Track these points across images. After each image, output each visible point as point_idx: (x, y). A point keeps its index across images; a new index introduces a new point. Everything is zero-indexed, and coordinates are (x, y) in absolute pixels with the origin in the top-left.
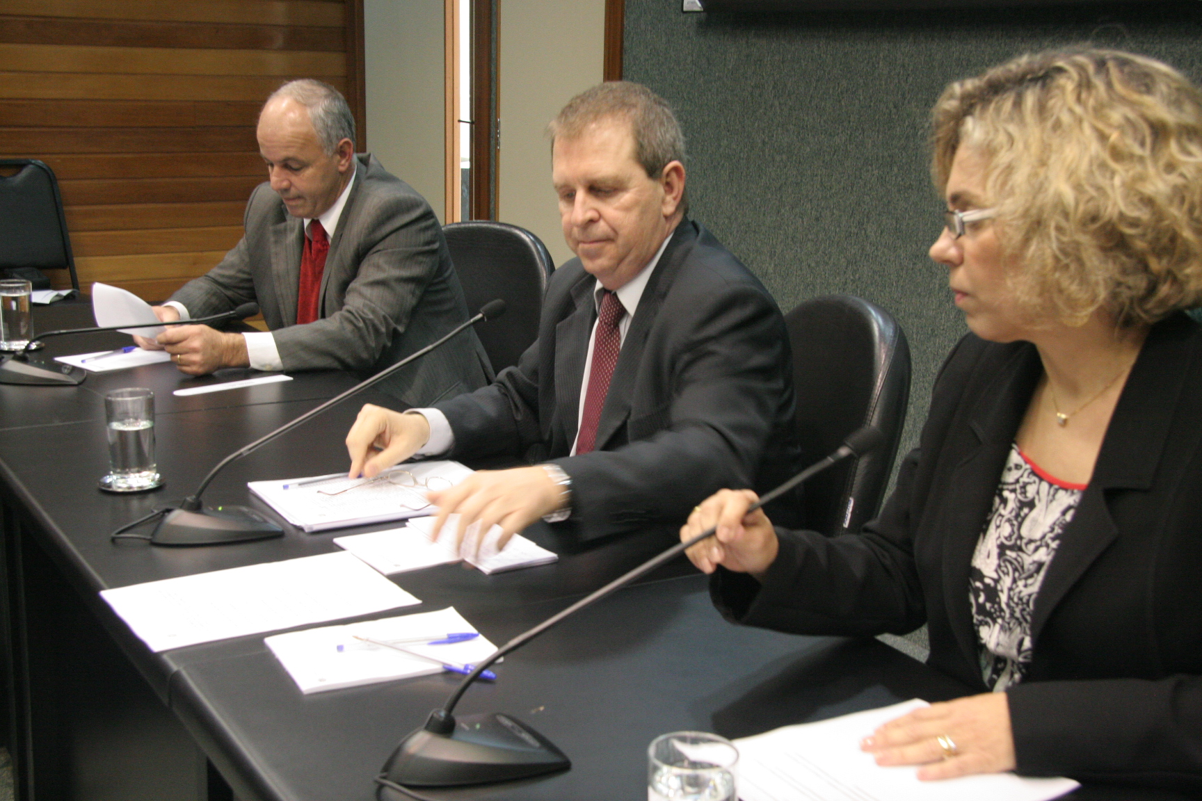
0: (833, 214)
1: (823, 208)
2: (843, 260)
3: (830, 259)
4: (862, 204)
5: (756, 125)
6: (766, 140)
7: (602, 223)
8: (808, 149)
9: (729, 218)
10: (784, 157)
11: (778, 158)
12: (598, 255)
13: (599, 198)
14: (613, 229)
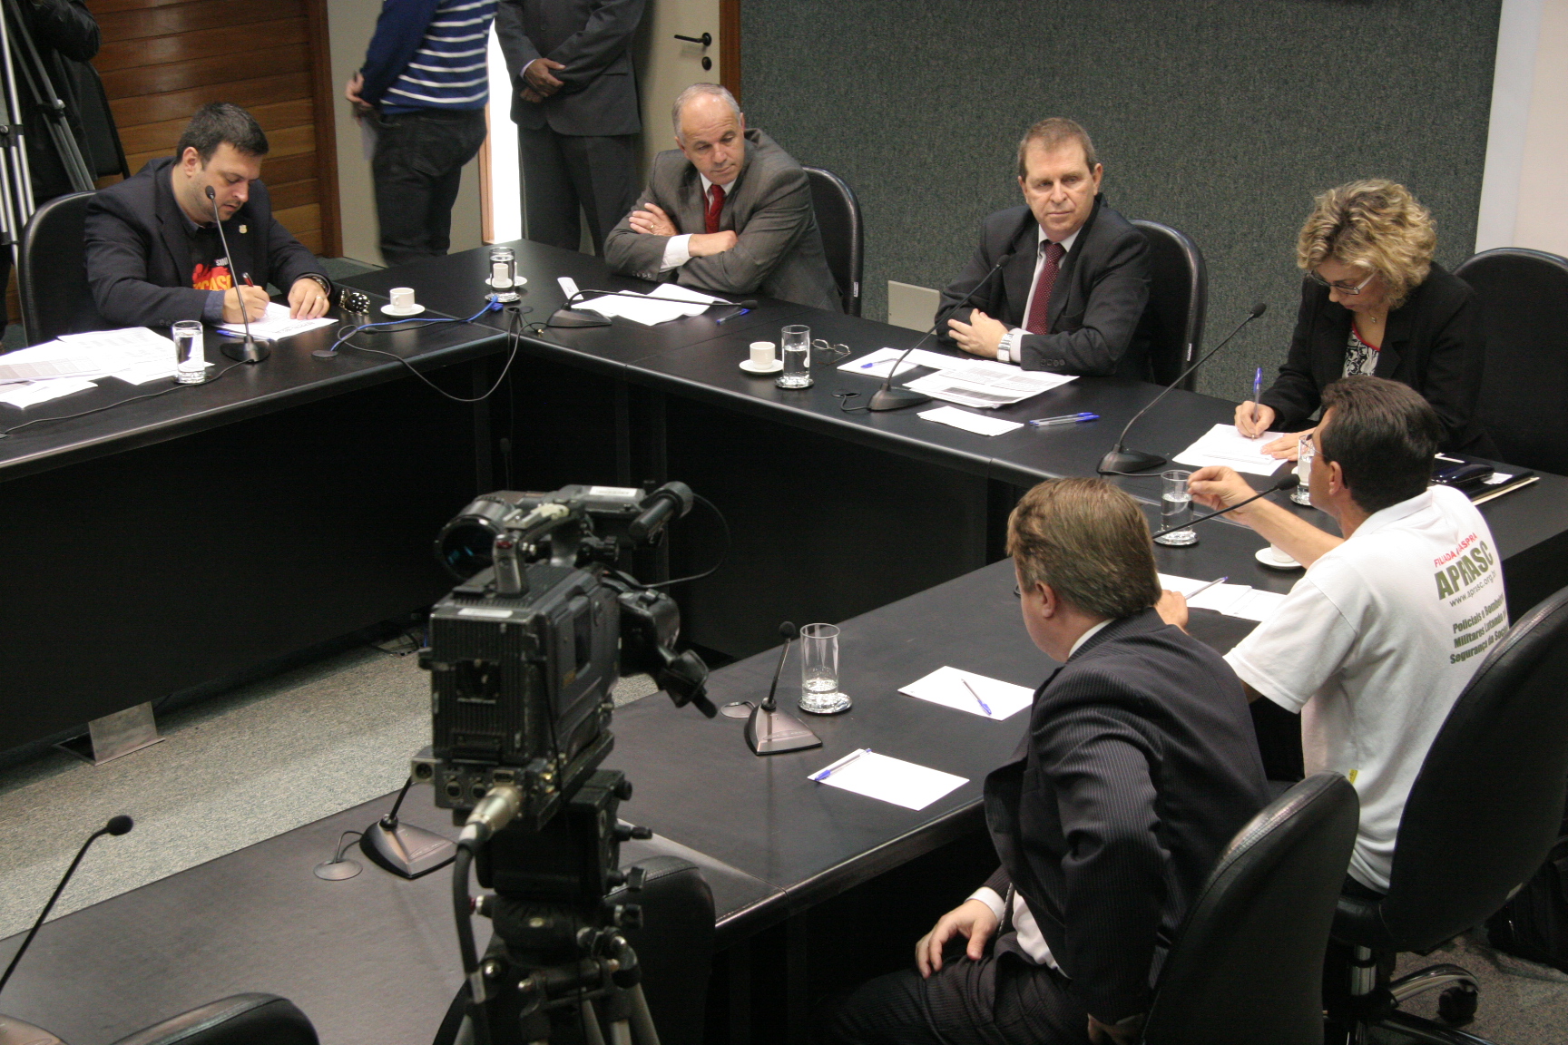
0: (995, 113)
1: (984, 108)
2: (1008, 152)
3: (994, 151)
4: (1025, 106)
5: (908, 32)
6: (920, 46)
7: (1069, 200)
8: (966, 58)
9: (880, 114)
10: (940, 62)
11: (933, 63)
12: (1063, 220)
13: (1067, 186)
14: (1075, 204)
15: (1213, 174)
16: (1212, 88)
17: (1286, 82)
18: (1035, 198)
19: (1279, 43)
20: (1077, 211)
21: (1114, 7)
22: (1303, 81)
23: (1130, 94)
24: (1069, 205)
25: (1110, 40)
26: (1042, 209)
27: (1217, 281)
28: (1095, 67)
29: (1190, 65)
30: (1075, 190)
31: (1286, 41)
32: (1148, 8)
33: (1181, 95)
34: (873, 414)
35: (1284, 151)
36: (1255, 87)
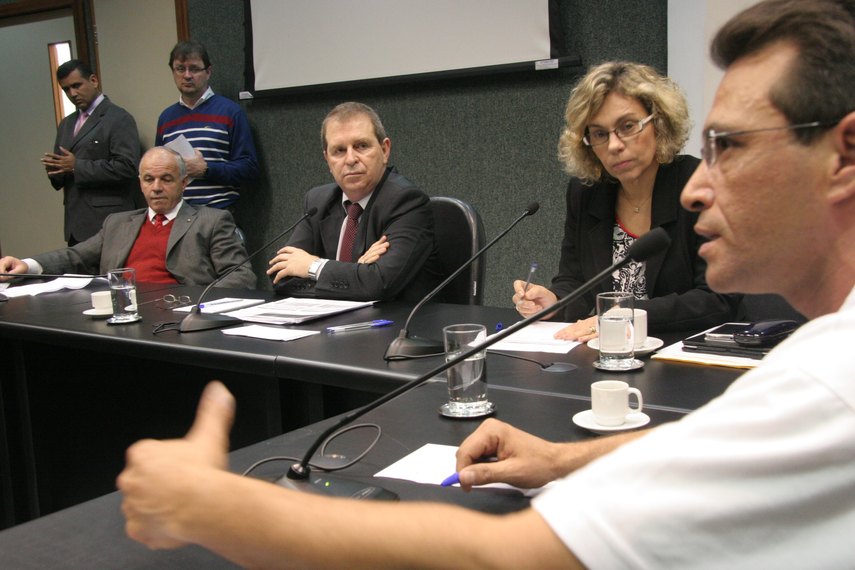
5: (292, 155)
6: (300, 163)
7: (361, 163)
10: (312, 170)
11: (308, 172)
12: (357, 180)
13: (359, 152)
14: (366, 166)
15: (483, 212)
16: (478, 156)
17: (525, 144)
18: (334, 163)
19: (518, 119)
20: (369, 173)
21: (412, 116)
22: (536, 141)
23: (427, 169)
24: (360, 167)
25: (411, 137)
26: (340, 172)
27: (492, 282)
28: (404, 156)
29: (463, 144)
30: (365, 155)
31: (522, 117)
32: (433, 113)
33: (458, 164)
34: (183, 335)
35: (528, 190)
36: (505, 150)
